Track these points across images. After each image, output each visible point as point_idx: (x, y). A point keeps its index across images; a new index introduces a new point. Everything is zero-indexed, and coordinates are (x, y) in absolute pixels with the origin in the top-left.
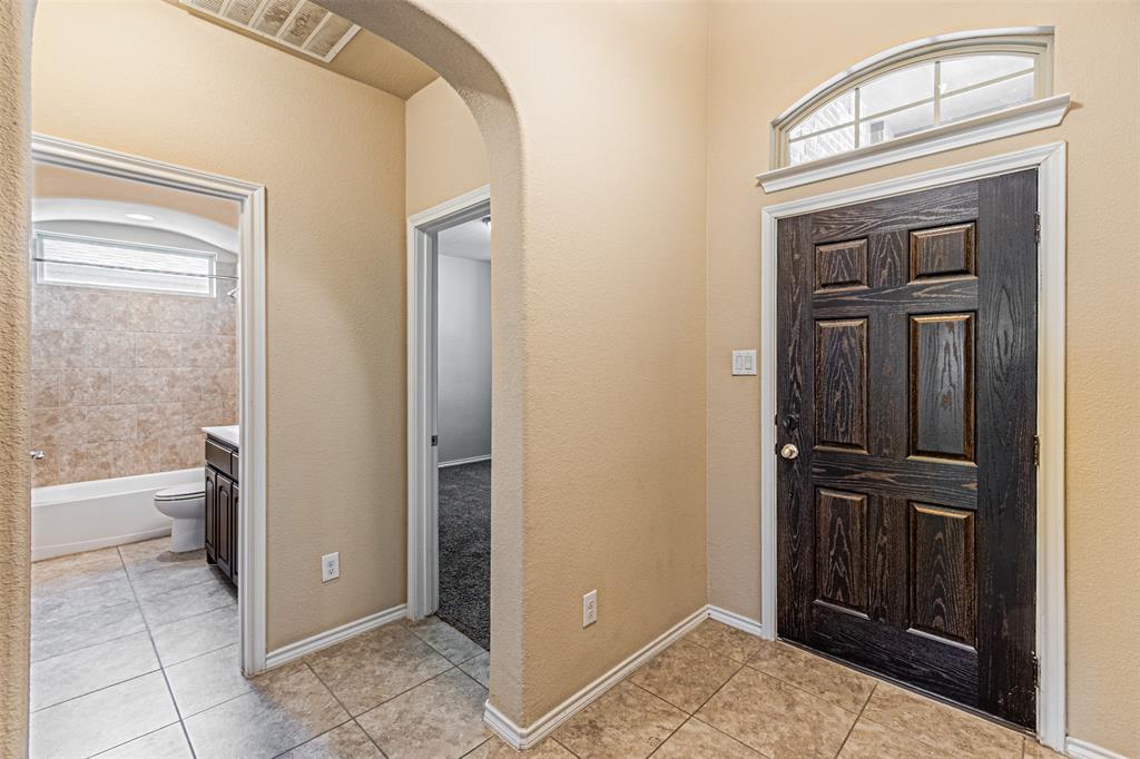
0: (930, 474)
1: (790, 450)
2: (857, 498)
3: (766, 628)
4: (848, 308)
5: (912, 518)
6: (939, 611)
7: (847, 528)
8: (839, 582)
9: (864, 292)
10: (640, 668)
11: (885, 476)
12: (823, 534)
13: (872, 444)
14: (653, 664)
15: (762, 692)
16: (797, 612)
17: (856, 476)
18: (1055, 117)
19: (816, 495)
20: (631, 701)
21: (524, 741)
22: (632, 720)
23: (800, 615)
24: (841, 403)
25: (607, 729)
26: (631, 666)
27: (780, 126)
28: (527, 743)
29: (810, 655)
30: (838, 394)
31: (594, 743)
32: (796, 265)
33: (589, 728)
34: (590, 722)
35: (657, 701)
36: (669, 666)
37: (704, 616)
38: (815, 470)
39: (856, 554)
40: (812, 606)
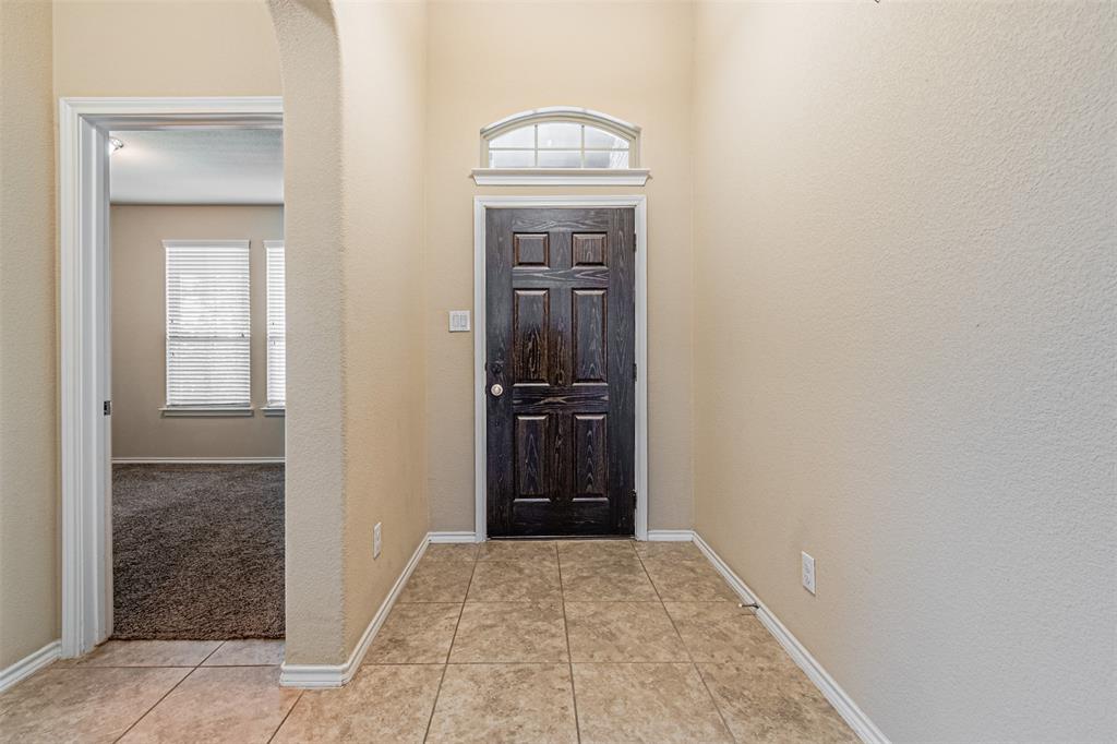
0: (584, 394)
1: (497, 389)
2: (543, 418)
3: (479, 535)
4: (536, 281)
5: (575, 425)
6: (590, 481)
7: (536, 439)
8: (532, 480)
9: (547, 271)
10: (402, 592)
11: (560, 399)
12: (521, 449)
13: (552, 378)
14: (410, 586)
15: (498, 572)
16: (502, 513)
17: (542, 402)
18: (641, 181)
19: (515, 420)
20: (411, 614)
21: (345, 676)
22: (424, 624)
23: (504, 515)
24: (532, 351)
25: (408, 638)
26: (396, 594)
27: (486, 134)
28: (348, 677)
29: (512, 542)
30: (530, 344)
31: (405, 650)
32: (500, 247)
33: (392, 644)
34: (390, 640)
35: (432, 605)
36: (424, 582)
37: (427, 543)
38: (515, 402)
39: (543, 458)
40: (512, 505)
